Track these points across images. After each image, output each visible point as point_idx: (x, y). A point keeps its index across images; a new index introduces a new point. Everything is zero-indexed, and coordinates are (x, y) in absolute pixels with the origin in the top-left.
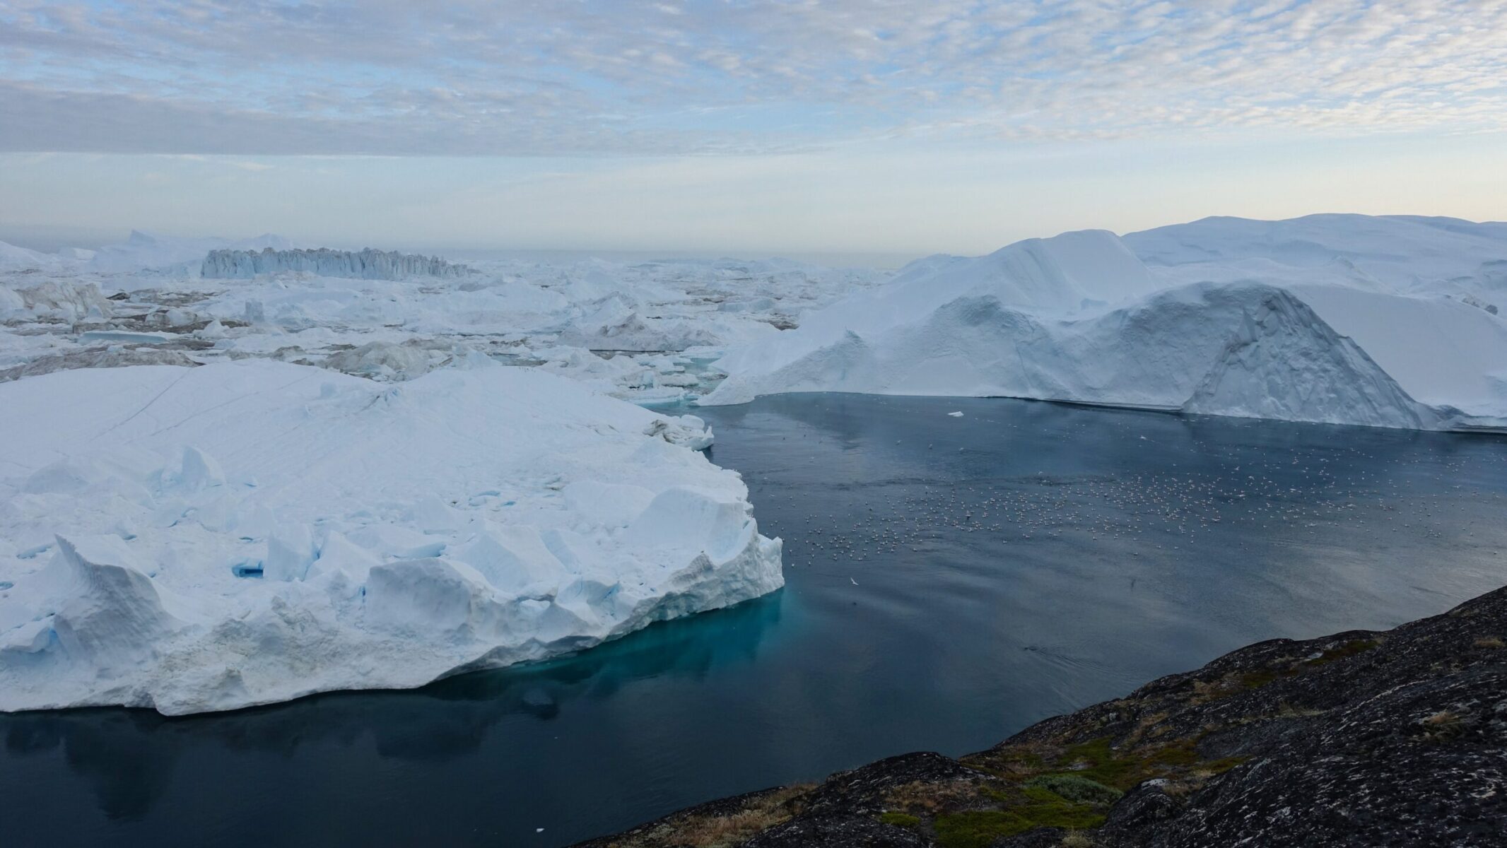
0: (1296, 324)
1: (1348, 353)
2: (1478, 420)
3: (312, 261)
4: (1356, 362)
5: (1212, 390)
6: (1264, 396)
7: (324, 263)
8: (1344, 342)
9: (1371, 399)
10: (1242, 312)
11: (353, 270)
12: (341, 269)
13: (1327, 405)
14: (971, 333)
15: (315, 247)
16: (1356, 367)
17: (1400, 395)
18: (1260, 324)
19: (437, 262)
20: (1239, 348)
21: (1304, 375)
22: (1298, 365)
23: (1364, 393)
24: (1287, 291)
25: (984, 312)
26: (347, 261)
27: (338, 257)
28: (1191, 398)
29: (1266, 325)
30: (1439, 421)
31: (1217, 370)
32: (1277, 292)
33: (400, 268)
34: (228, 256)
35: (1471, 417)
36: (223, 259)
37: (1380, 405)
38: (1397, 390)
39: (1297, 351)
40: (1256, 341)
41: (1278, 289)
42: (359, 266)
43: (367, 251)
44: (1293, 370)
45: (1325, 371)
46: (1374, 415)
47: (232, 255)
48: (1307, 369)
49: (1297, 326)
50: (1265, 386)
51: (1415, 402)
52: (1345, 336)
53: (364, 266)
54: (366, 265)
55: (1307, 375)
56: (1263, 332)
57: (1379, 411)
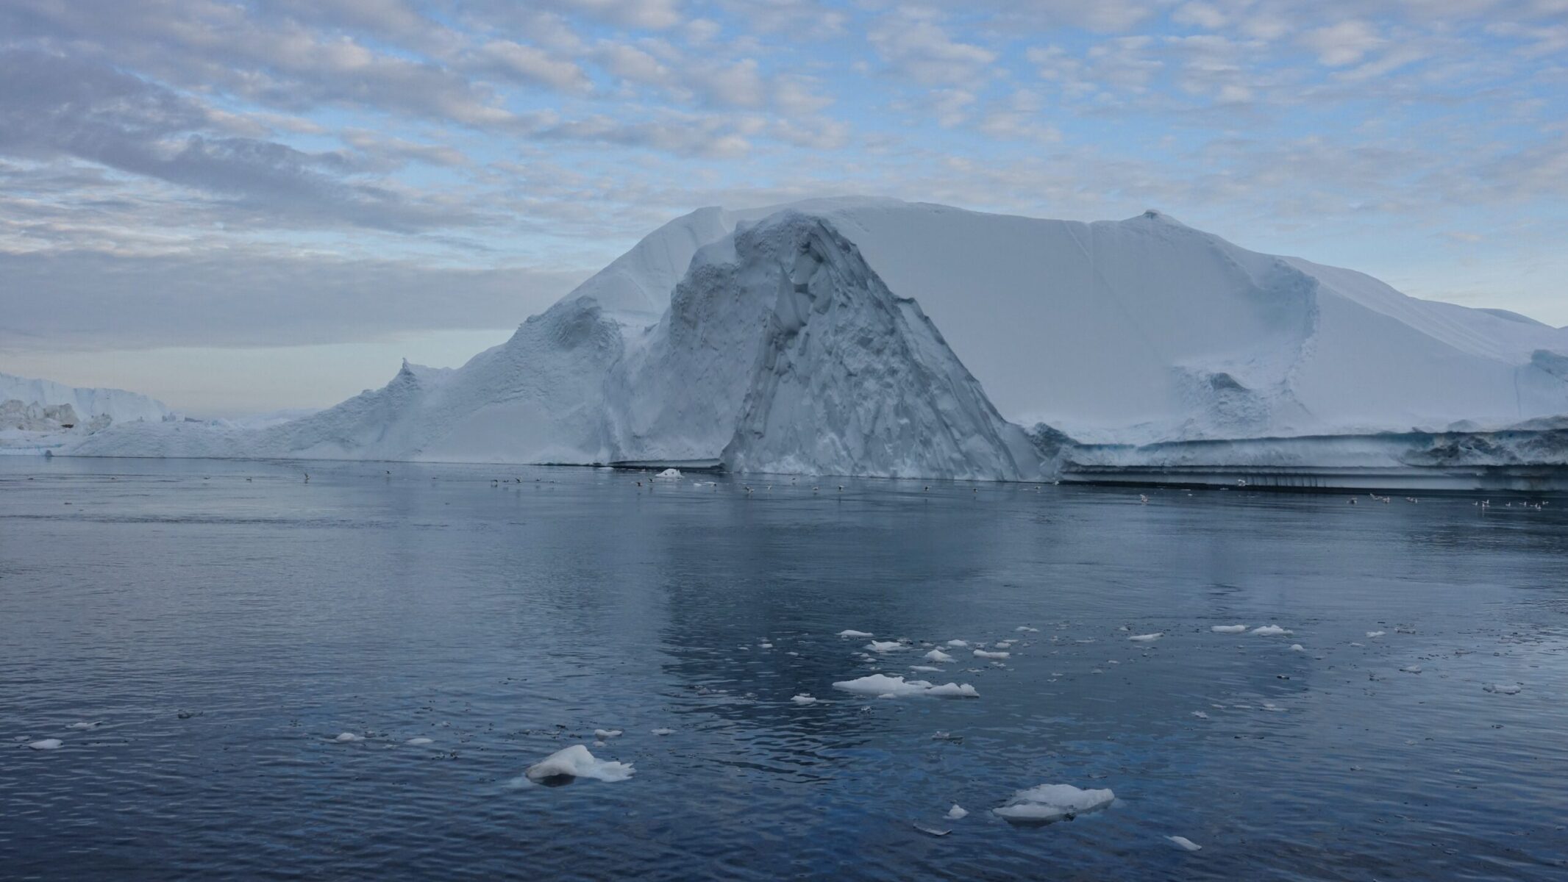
0: (850, 285)
1: (911, 332)
2: (1098, 453)
4: (925, 352)
5: (758, 426)
6: (819, 430)
8: (905, 309)
9: (949, 422)
10: (778, 271)
13: (899, 442)
14: (562, 360)
16: (923, 359)
17: (986, 409)
18: (802, 289)
20: (785, 341)
21: (866, 384)
22: (856, 365)
23: (938, 410)
24: (826, 221)
25: (579, 325)
28: (732, 442)
29: (814, 292)
30: (1043, 460)
31: (760, 387)
32: (814, 224)
35: (1089, 447)
37: (962, 434)
38: (982, 401)
39: (853, 338)
40: (804, 325)
41: (814, 218)
44: (850, 374)
45: (893, 372)
46: (956, 456)
48: (869, 371)
49: (850, 288)
50: (820, 411)
51: (1006, 422)
52: (906, 297)
55: (871, 384)
56: (812, 306)
57: (963, 448)
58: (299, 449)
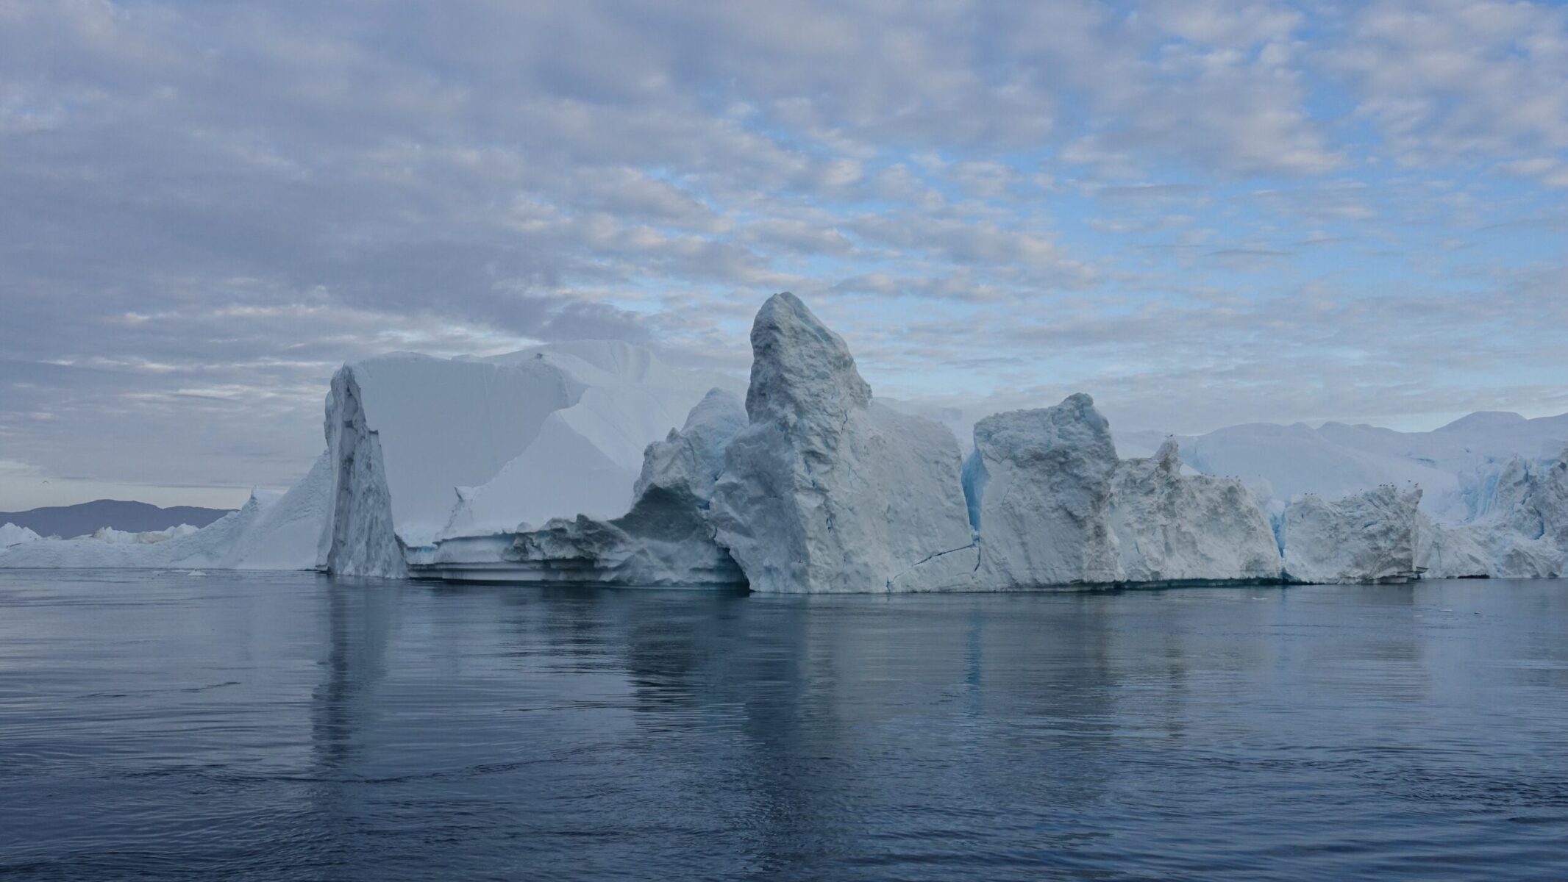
58: (178, 560)
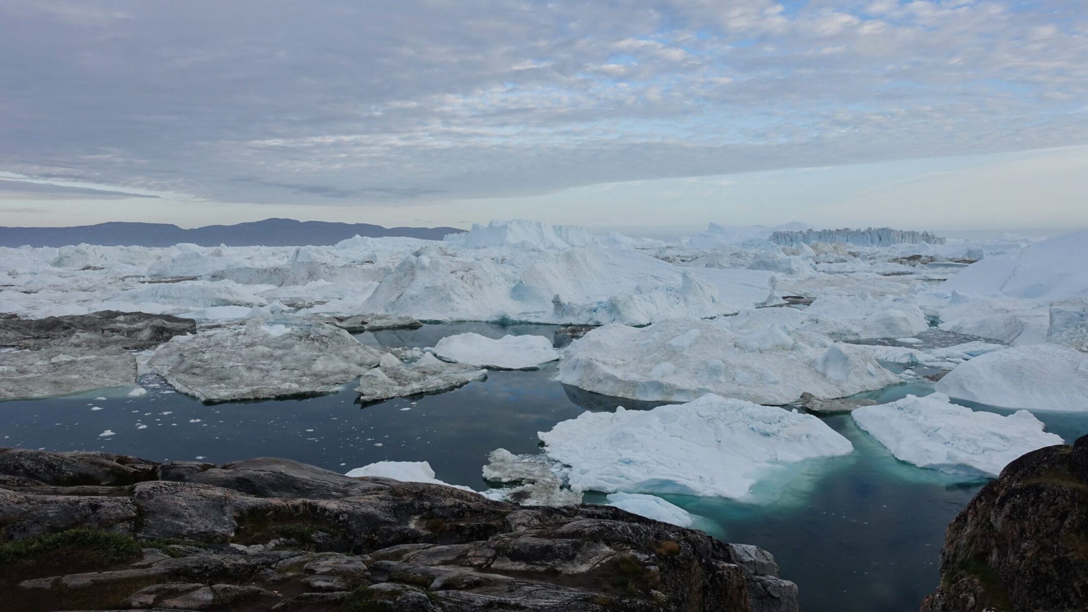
3: (843, 237)
7: (852, 238)
11: (872, 242)
12: (864, 241)
15: (841, 228)
19: (927, 236)
26: (869, 236)
27: (863, 233)
33: (907, 240)
34: (788, 235)
36: (785, 237)
42: (877, 240)
43: (884, 230)
47: (790, 234)
53: (880, 239)
54: (882, 238)
